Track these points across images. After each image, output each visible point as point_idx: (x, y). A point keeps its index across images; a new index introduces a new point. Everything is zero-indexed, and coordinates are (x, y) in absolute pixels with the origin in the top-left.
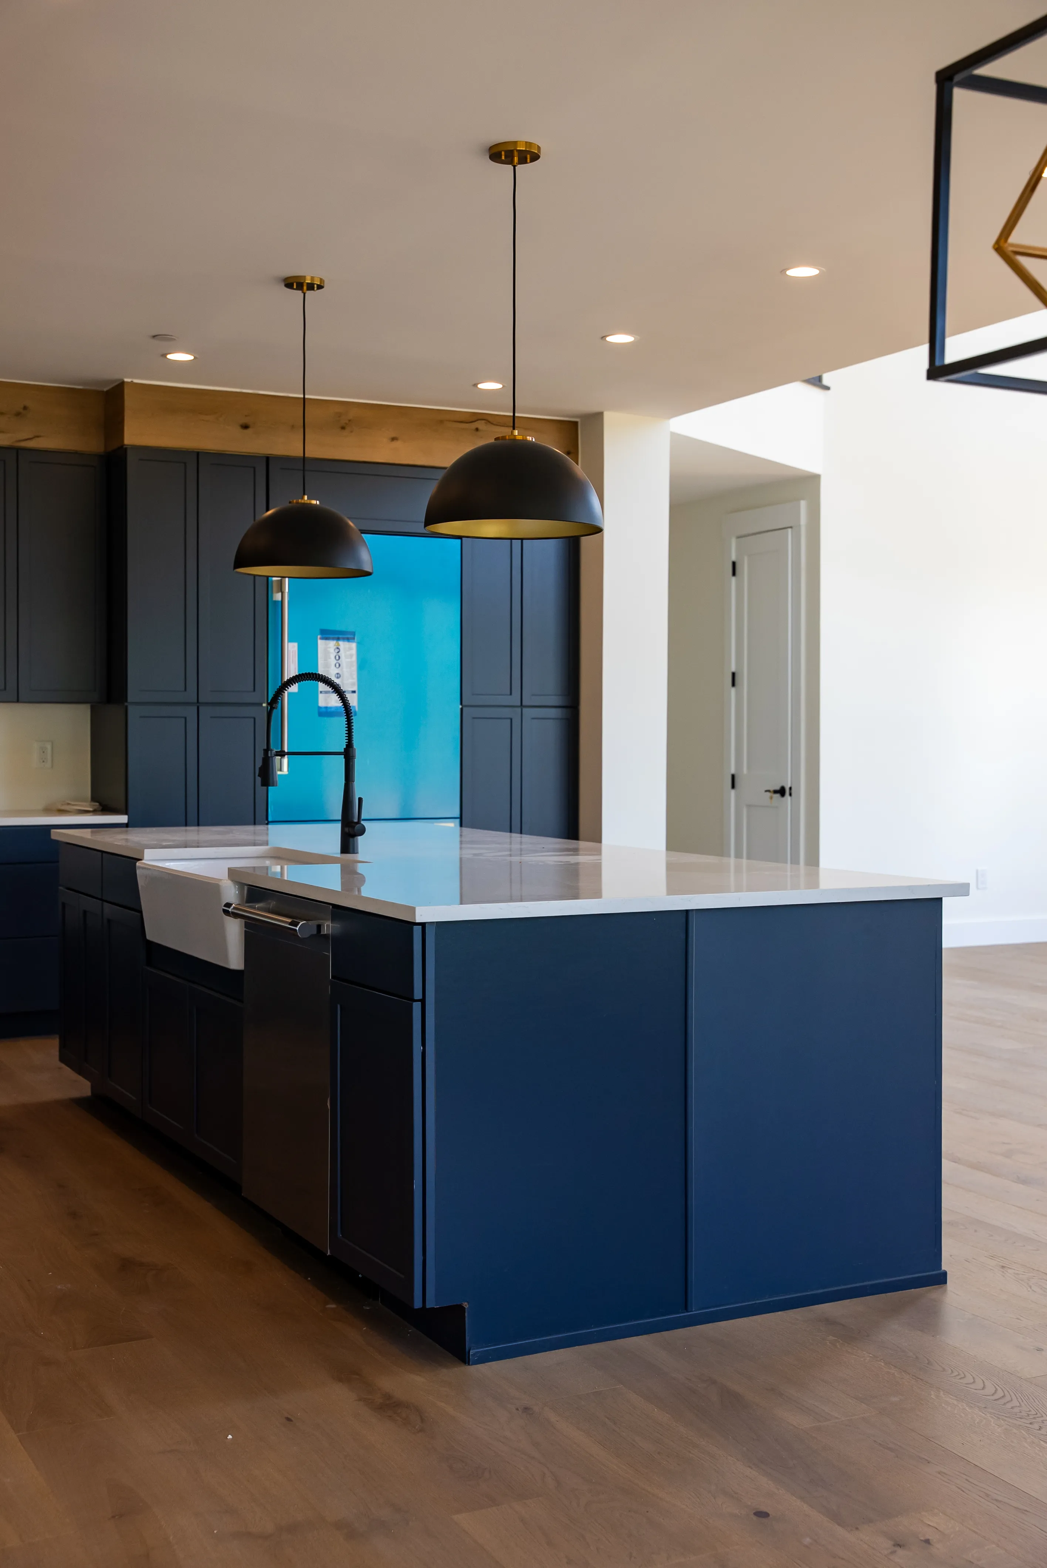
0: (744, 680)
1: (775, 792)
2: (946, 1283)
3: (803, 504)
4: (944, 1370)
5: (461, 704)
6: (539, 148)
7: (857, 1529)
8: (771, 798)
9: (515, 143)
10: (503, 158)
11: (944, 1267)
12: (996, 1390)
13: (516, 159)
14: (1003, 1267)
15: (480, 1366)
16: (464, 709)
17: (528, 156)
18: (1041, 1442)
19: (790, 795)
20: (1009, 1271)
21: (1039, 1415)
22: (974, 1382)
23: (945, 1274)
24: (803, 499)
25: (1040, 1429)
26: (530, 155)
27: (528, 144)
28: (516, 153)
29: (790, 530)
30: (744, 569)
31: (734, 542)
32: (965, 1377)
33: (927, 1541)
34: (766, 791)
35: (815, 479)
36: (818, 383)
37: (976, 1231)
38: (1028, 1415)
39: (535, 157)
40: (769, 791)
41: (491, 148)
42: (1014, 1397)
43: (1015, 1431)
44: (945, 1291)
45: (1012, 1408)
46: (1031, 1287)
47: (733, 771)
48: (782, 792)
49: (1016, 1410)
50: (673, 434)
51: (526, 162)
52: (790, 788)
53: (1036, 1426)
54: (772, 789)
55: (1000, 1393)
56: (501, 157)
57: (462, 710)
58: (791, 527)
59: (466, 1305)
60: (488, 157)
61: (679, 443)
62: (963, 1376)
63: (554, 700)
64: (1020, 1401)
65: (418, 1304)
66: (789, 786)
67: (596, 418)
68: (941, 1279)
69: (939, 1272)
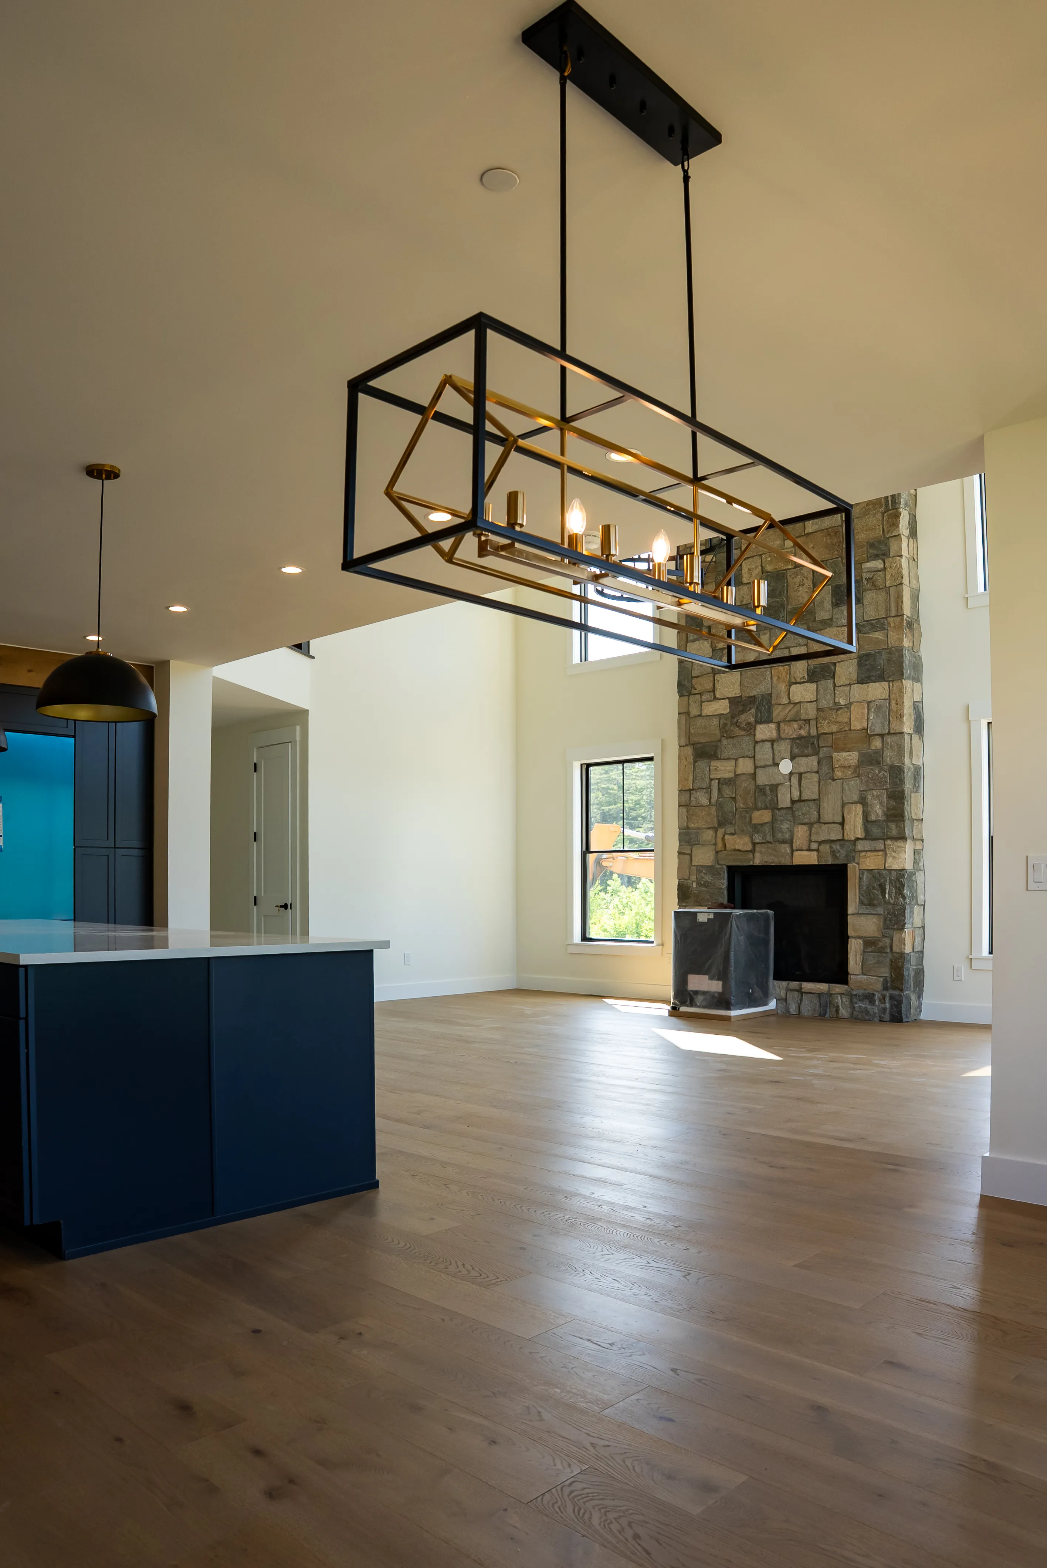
0: (262, 837)
1: (281, 906)
2: (378, 1187)
3: (298, 727)
4: (375, 1236)
5: (74, 846)
6: (119, 470)
7: (317, 1332)
8: (279, 910)
9: (104, 465)
10: (95, 474)
11: (377, 1178)
12: (406, 1245)
13: (104, 476)
14: (413, 1175)
15: (71, 1261)
16: (76, 848)
17: (112, 475)
18: (431, 1270)
19: (291, 908)
20: (417, 1177)
21: (430, 1255)
22: (393, 1241)
23: (378, 1182)
24: (298, 725)
25: (430, 1263)
26: (112, 474)
27: (112, 466)
28: (104, 472)
29: (290, 743)
30: (262, 768)
31: (255, 750)
32: (388, 1239)
33: (360, 1334)
34: (276, 906)
35: (306, 712)
36: (307, 654)
37: (398, 1157)
38: (424, 1256)
39: (117, 476)
40: (278, 906)
41: (88, 467)
42: (416, 1247)
43: (416, 1265)
44: (378, 1192)
45: (415, 1253)
46: (429, 1185)
47: (255, 894)
48: (285, 906)
49: (417, 1254)
50: (214, 677)
51: (111, 479)
52: (291, 904)
53: (428, 1261)
54: (279, 905)
55: (408, 1245)
56: (94, 473)
57: (75, 849)
58: (290, 742)
59: (62, 1222)
60: (85, 473)
61: (218, 683)
62: (386, 1238)
63: (136, 844)
64: (420, 1248)
65: (27, 1222)
66: (290, 903)
67: (165, 665)
68: (376, 1185)
69: (373, 1181)
